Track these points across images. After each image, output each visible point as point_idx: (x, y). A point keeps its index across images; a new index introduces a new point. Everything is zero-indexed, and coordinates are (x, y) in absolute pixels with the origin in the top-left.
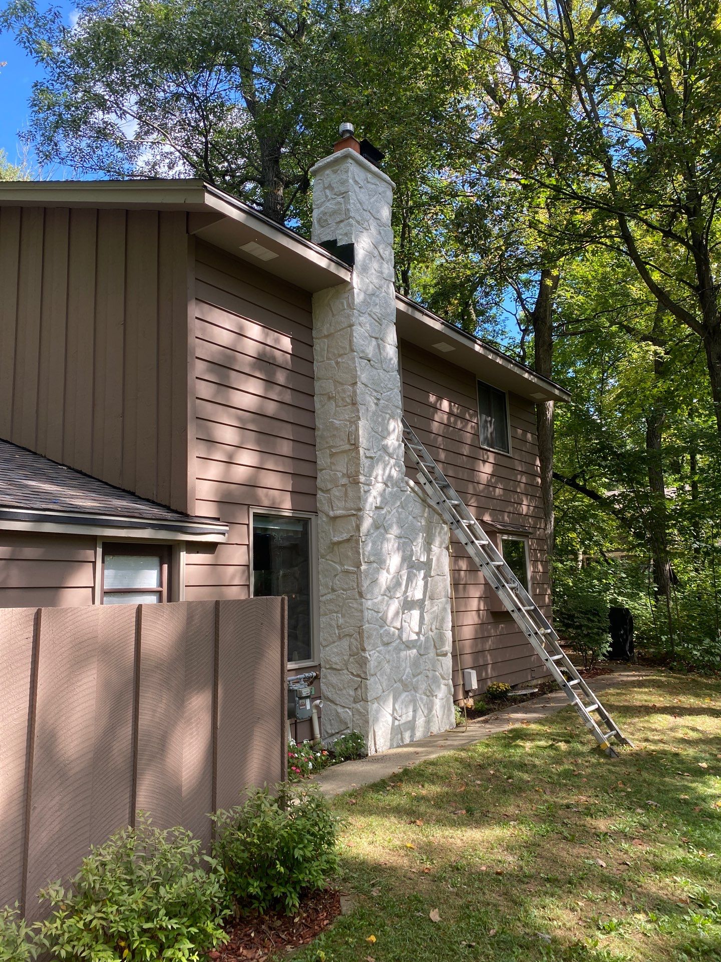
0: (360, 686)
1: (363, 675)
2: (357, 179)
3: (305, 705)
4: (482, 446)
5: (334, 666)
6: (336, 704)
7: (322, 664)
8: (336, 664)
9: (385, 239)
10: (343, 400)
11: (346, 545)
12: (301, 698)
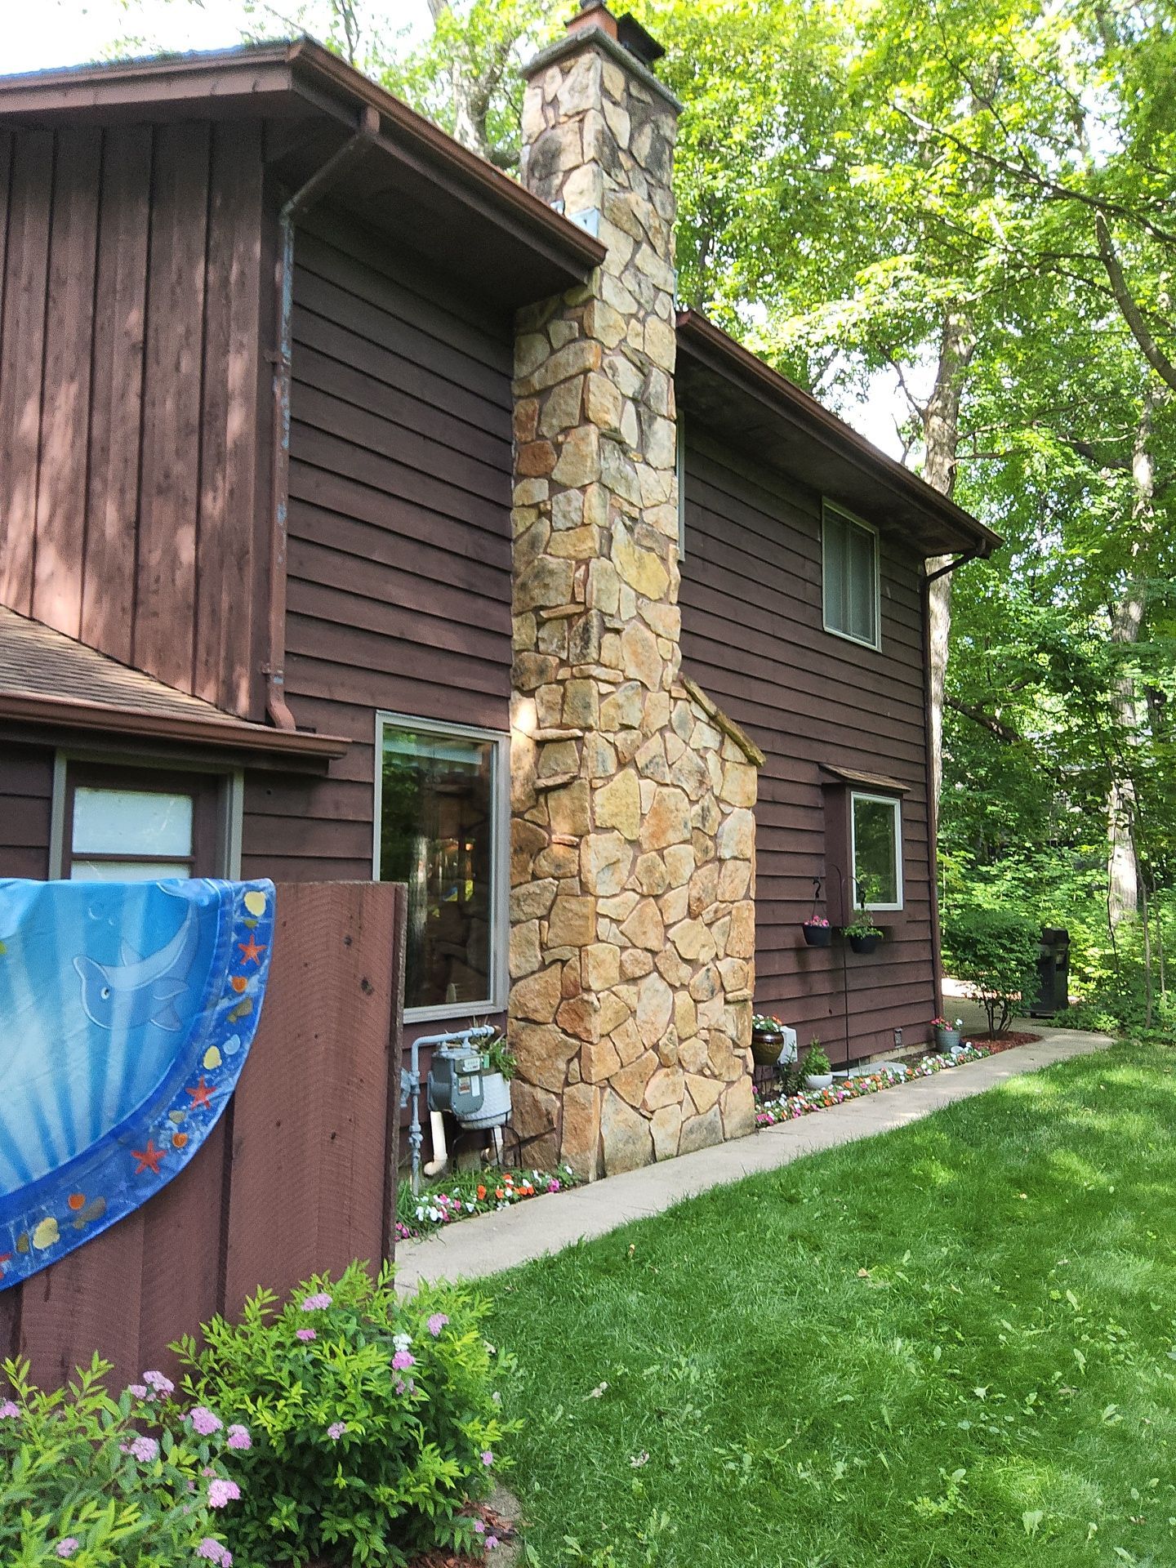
0: (578, 1055)
1: (584, 1036)
2: (608, 84)
3: (469, 1087)
4: (827, 629)
5: (531, 1016)
6: (534, 1086)
7: (511, 1013)
8: (536, 1011)
9: (660, 212)
10: (564, 517)
11: (562, 793)
12: (462, 1075)
